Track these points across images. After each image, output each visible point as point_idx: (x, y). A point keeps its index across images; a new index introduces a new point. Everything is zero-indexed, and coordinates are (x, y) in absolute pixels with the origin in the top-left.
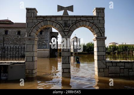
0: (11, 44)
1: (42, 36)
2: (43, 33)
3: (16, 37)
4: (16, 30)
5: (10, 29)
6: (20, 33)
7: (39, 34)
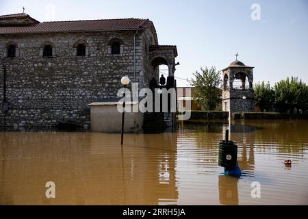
0: (26, 86)
1: (119, 58)
2: (121, 48)
3: (40, 64)
4: (40, 42)
5: (21, 40)
6: (51, 51)
7: (109, 52)
